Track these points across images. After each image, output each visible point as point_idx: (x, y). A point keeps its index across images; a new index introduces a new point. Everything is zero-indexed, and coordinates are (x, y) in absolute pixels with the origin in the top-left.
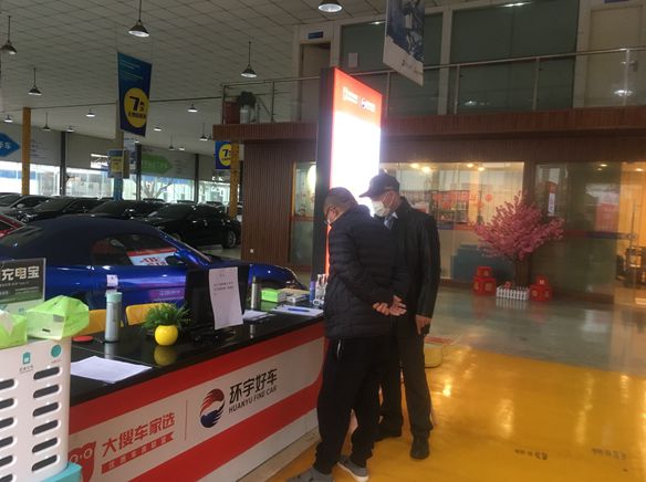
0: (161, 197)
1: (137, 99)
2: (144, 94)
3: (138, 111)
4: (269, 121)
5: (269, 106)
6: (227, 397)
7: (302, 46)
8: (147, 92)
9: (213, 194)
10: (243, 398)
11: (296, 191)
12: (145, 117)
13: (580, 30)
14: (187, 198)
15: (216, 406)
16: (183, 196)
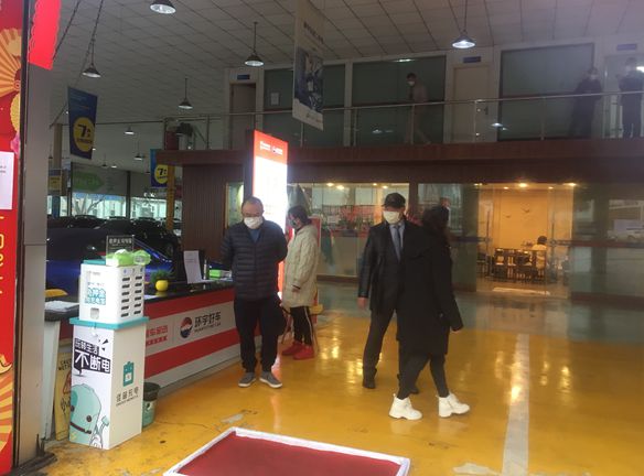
0: (91, 213)
1: (85, 127)
2: (90, 122)
3: (85, 138)
4: (204, 148)
5: (204, 135)
6: (194, 324)
7: (232, 85)
8: (93, 120)
9: (144, 210)
10: (202, 325)
11: (228, 207)
12: (91, 142)
13: (447, 82)
14: (117, 214)
15: (188, 327)
16: (113, 212)
